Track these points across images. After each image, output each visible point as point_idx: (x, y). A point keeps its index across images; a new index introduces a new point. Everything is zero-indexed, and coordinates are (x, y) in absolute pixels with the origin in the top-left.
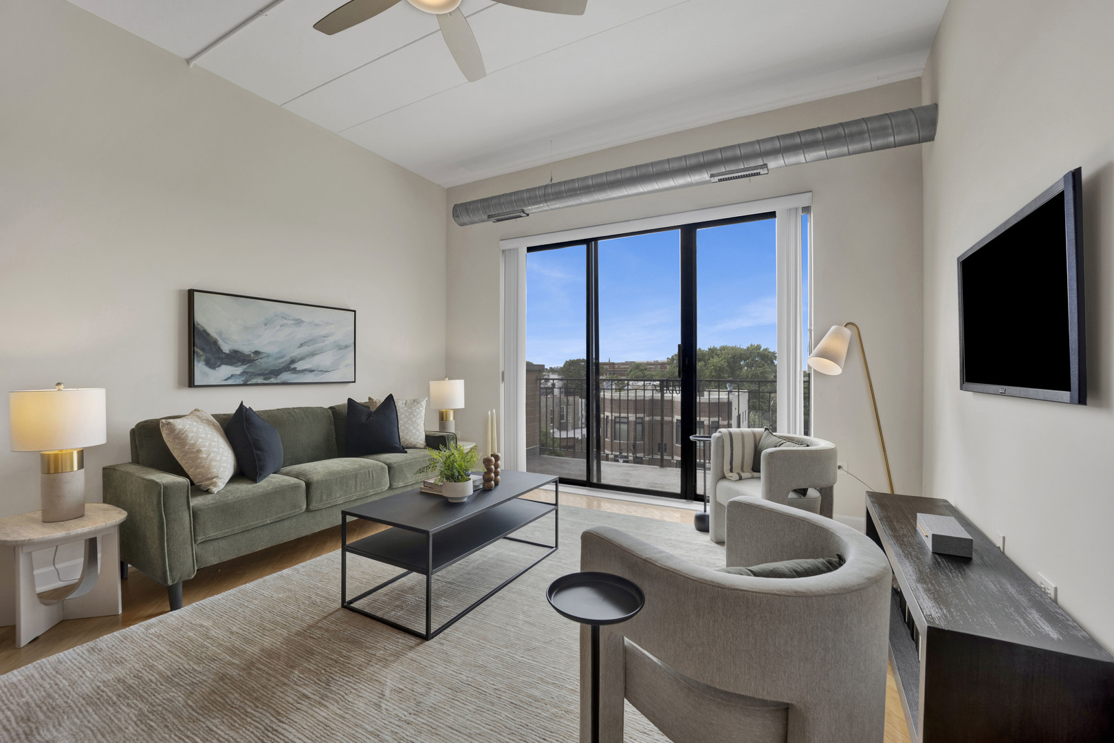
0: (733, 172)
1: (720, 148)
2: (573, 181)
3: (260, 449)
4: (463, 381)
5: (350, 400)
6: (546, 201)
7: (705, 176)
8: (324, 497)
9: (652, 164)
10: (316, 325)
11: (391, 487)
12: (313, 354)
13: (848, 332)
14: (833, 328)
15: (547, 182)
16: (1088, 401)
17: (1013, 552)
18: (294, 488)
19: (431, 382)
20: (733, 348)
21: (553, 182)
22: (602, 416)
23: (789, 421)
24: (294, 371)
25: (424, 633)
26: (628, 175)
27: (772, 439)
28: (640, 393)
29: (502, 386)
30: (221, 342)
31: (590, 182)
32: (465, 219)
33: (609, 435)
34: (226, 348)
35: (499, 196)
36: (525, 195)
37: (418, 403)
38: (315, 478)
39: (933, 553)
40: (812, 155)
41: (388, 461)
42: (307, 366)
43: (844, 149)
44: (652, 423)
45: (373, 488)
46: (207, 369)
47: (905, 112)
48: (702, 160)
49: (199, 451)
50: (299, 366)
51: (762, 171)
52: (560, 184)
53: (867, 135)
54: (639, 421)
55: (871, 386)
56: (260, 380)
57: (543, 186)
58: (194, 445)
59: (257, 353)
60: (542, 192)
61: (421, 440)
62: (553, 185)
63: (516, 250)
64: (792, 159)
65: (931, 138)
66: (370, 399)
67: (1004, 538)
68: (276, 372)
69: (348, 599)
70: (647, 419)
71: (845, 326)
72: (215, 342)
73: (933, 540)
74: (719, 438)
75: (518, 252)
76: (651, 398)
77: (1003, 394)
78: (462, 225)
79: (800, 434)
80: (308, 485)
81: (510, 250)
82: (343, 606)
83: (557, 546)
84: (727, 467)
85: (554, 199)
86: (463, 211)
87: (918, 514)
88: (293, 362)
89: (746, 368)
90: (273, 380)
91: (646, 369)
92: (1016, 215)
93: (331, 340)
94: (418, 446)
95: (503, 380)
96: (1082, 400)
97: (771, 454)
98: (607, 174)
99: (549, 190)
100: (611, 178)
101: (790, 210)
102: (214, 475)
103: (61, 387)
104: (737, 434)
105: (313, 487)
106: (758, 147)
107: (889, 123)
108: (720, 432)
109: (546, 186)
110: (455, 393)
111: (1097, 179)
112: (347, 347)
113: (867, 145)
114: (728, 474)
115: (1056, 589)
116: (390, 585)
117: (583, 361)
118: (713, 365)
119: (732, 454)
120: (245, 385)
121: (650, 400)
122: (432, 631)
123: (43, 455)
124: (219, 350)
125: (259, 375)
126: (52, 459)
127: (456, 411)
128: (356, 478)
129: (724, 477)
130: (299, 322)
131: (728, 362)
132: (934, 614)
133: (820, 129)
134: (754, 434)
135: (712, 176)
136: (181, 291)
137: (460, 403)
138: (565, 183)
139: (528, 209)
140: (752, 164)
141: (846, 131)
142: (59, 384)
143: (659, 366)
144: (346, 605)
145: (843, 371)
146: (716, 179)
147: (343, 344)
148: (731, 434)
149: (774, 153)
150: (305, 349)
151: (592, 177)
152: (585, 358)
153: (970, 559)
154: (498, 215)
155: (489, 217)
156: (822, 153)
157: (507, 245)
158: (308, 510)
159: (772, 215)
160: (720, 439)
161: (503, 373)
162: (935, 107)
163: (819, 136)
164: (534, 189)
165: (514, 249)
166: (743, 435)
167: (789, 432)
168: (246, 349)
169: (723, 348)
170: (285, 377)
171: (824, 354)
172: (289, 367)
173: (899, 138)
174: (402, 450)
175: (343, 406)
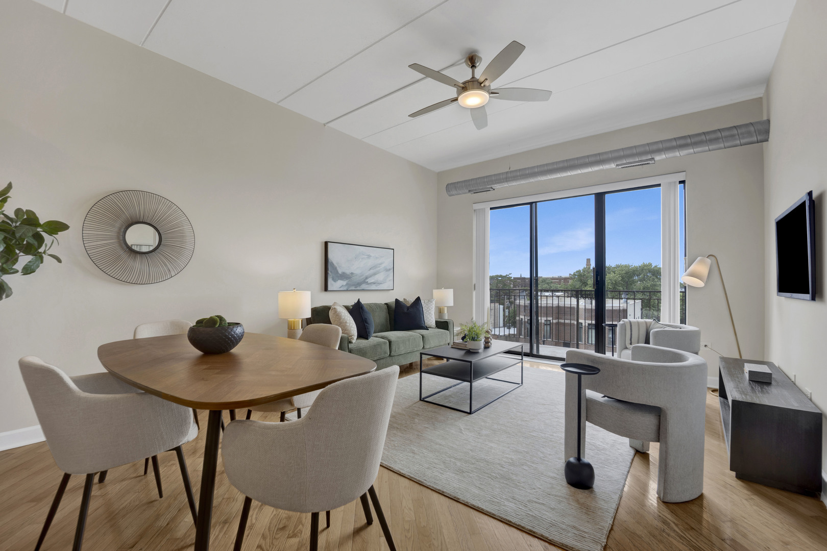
0: (631, 163)
1: (622, 149)
2: (525, 169)
3: (367, 323)
4: (452, 290)
5: (396, 300)
6: (507, 181)
7: (613, 166)
8: (397, 350)
9: (577, 159)
10: (377, 258)
11: (423, 348)
12: (375, 274)
13: (709, 261)
14: (699, 258)
15: (508, 170)
16: (816, 299)
17: (799, 383)
18: (385, 343)
19: (434, 290)
20: (626, 266)
21: (511, 170)
22: (517, 318)
23: (669, 315)
24: (367, 283)
25: (469, 411)
26: (561, 165)
27: (658, 325)
28: (550, 301)
29: (474, 293)
30: (338, 268)
31: (536, 170)
32: (454, 192)
33: (523, 333)
34: (340, 272)
35: (476, 179)
36: (493, 178)
37: (431, 302)
38: (392, 339)
39: (749, 380)
40: (684, 152)
41: (422, 334)
42: (373, 281)
43: (707, 148)
44: (558, 323)
45: (416, 347)
46: (333, 282)
47: (746, 125)
48: (611, 156)
49: (346, 322)
50: (370, 280)
51: (650, 162)
52: (516, 171)
53: (721, 140)
54: (549, 323)
55: (726, 294)
56: (353, 288)
57: (504, 173)
58: (344, 319)
59: (352, 273)
60: (504, 176)
61: (433, 324)
62: (511, 172)
63: (484, 210)
64: (670, 155)
65: (767, 140)
66: (404, 299)
67: (795, 375)
68: (359, 284)
69: (422, 397)
70: (555, 321)
71: (707, 257)
72: (336, 268)
73: (749, 373)
74: (622, 324)
75: (485, 211)
76: (557, 305)
77: (791, 298)
78: (450, 196)
79: (678, 323)
80: (390, 342)
81: (479, 209)
82: (420, 400)
83: (522, 383)
84: (628, 341)
85: (512, 180)
86: (452, 188)
87: (745, 364)
88: (367, 278)
89: (639, 282)
90: (358, 288)
91: (552, 282)
92: (791, 207)
93: (383, 266)
94: (432, 326)
95: (475, 289)
96: (813, 299)
97: (657, 332)
98: (547, 165)
99: (509, 175)
100: (550, 167)
101: (670, 183)
102: (352, 334)
103: (295, 290)
104: (635, 322)
105: (392, 343)
106: (648, 148)
107: (736, 132)
108: (623, 321)
109: (507, 172)
110: (447, 297)
111: (821, 197)
112: (390, 270)
113: (722, 145)
114: (628, 346)
115: (811, 393)
116: (438, 394)
117: (527, 278)
118: (611, 280)
119: (631, 334)
120: (347, 290)
121: (556, 307)
122: (473, 410)
123: (288, 322)
124: (337, 272)
125: (353, 285)
126: (293, 323)
127: (448, 307)
128: (409, 341)
129: (626, 348)
130: (369, 256)
131: (622, 277)
132: (737, 396)
133: (689, 136)
134: (646, 323)
135: (617, 165)
136: (322, 242)
137: (451, 304)
138: (519, 170)
139: (494, 186)
140: (644, 158)
141: (707, 138)
142: (294, 289)
143: (562, 281)
144: (422, 400)
145: (705, 285)
146: (620, 167)
147: (388, 268)
148: (630, 322)
149: (659, 151)
150: (372, 271)
151: (537, 167)
152: (529, 277)
153: (771, 383)
154: (475, 190)
155: (470, 191)
156: (691, 151)
157: (476, 206)
158: (390, 355)
159: (659, 185)
160: (624, 325)
161: (475, 285)
162: (769, 121)
163: (689, 141)
164: (499, 174)
165: (482, 209)
166: (638, 323)
167: (670, 322)
168: (348, 272)
169: (618, 266)
170: (364, 286)
171: (692, 275)
172: (364, 281)
173: (743, 141)
174: (427, 328)
175: (392, 302)
